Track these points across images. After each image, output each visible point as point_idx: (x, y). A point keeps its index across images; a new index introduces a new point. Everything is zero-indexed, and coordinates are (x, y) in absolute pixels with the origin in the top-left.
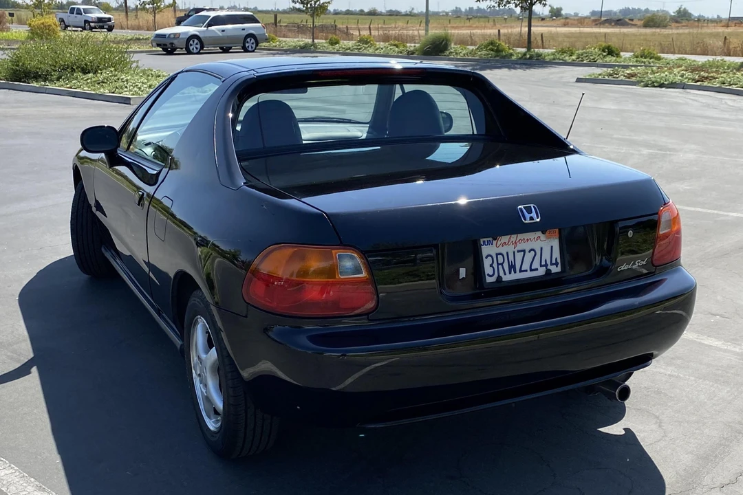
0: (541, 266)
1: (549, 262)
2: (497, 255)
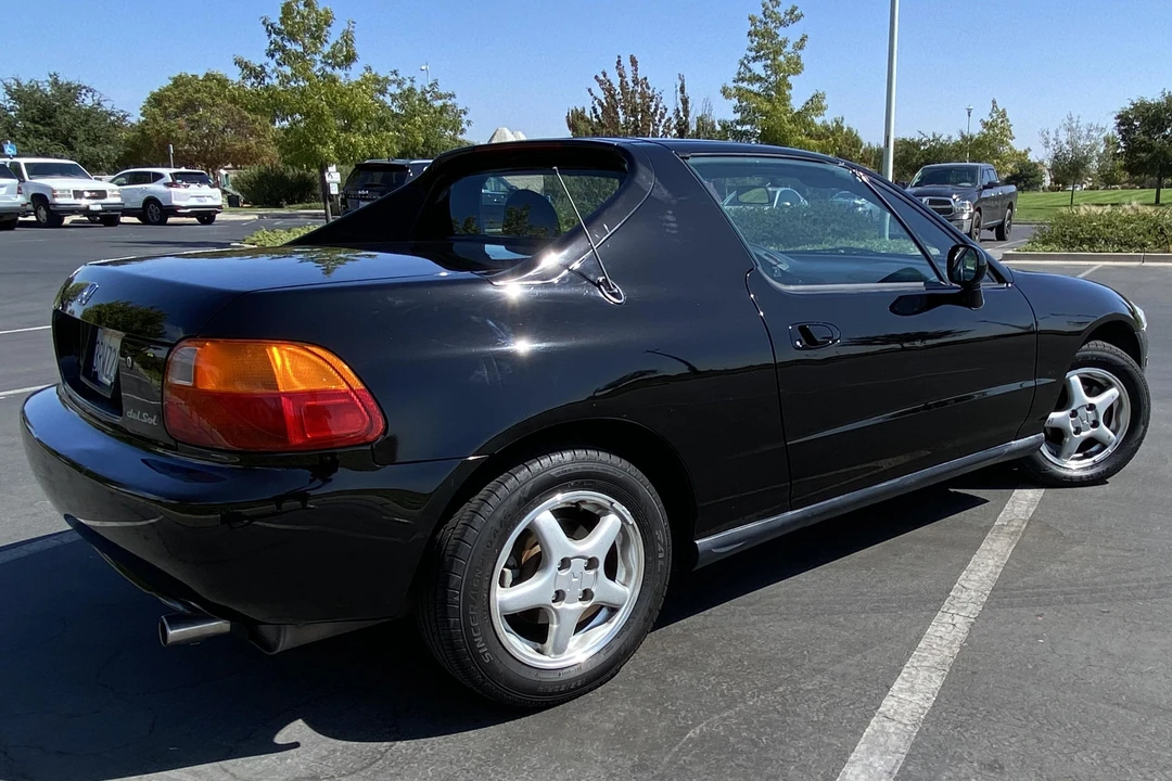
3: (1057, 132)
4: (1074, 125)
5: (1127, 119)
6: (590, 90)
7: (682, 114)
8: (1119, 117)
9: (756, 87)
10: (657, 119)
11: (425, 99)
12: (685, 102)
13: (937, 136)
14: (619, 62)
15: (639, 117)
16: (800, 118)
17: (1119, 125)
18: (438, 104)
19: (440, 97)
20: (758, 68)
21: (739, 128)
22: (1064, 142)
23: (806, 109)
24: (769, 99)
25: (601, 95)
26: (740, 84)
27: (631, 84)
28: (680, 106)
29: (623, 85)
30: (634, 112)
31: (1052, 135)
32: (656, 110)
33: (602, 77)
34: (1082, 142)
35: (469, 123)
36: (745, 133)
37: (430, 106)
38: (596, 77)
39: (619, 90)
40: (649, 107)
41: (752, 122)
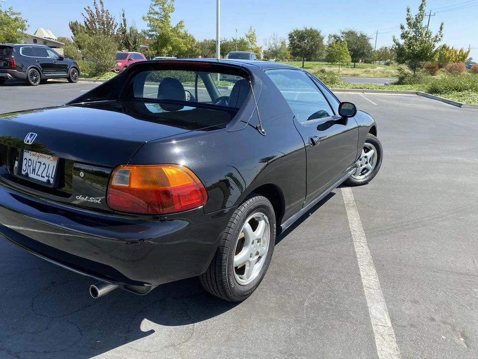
0: (47, 176)
1: (50, 176)
2: (29, 160)
3: (269, 40)
4: (275, 37)
5: (292, 36)
6: (82, 14)
7: (123, 26)
8: (289, 35)
9: (156, 17)
10: (113, 27)
11: (7, 15)
12: (125, 21)
13: (226, 39)
14: (95, 3)
15: (105, 26)
16: (174, 30)
17: (289, 38)
18: (13, 17)
19: (13, 14)
20: (157, 9)
21: (150, 33)
22: (272, 44)
23: (177, 27)
24: (162, 22)
25: (88, 17)
26: (150, 15)
27: (101, 12)
28: (123, 22)
29: (97, 13)
30: (103, 24)
31: (267, 41)
32: (112, 24)
33: (87, 9)
34: (278, 44)
35: (29, 26)
36: (153, 35)
37: (10, 18)
38: (85, 8)
39: (96, 14)
40: (110, 23)
41: (156, 31)
